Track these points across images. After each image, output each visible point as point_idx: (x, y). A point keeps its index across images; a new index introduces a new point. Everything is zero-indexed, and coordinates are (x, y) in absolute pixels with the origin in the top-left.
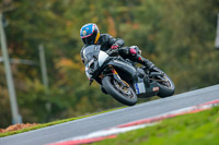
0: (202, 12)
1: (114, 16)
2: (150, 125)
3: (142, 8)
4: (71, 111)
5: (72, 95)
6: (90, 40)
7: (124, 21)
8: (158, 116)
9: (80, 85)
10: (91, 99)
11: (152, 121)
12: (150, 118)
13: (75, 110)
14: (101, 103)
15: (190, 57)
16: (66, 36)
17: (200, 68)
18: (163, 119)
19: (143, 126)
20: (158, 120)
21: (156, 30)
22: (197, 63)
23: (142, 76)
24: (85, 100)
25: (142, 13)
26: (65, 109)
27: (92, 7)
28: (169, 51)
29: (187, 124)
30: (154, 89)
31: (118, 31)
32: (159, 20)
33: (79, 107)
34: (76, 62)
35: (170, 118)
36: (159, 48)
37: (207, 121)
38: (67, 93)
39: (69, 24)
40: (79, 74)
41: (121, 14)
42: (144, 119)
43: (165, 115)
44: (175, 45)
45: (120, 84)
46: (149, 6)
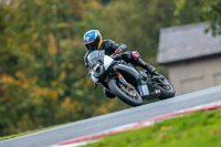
0: (143, 27)
1: (54, 32)
2: (91, 142)
4: (12, 128)
5: (13, 112)
6: (93, 46)
7: (64, 37)
8: (100, 133)
9: (21, 102)
10: (31, 116)
11: (93, 138)
12: (91, 135)
13: (16, 127)
14: (42, 120)
16: (6, 53)
18: (104, 136)
19: (84, 143)
20: (100, 137)
23: (145, 79)
24: (26, 117)
26: (6, 126)
27: (33, 23)
29: (129, 141)
30: (157, 92)
31: (58, 47)
33: (19, 124)
34: (17, 79)
35: (112, 134)
37: (150, 138)
38: (9, 109)
39: (10, 40)
40: (20, 91)
41: (62, 30)
42: (86, 136)
43: (106, 132)
45: (126, 86)
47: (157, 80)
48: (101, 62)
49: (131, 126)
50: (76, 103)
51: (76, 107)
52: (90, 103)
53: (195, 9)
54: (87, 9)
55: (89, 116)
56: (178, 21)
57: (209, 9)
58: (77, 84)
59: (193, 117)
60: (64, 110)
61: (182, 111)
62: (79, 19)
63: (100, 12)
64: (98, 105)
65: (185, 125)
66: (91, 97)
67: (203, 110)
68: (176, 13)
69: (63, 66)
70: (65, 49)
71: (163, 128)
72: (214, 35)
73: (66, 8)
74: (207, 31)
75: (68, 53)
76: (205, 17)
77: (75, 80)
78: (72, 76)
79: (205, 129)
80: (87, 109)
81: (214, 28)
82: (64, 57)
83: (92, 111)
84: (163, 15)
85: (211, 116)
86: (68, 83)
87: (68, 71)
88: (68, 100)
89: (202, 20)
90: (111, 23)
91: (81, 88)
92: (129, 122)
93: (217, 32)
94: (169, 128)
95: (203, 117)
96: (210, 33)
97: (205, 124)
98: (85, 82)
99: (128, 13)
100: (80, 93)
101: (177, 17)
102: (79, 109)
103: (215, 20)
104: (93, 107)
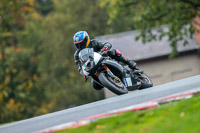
3: (25, 33)
6: (82, 45)
7: (9, 45)
15: (68, 77)
17: (78, 87)
21: (37, 52)
22: (75, 82)
23: (128, 72)
25: (24, 37)
28: (49, 72)
31: (3, 54)
32: (41, 43)
36: (40, 69)
41: (6, 38)
44: (55, 66)
46: (31, 31)
47: (137, 74)
48: (91, 58)
49: (69, 125)
50: (19, 104)
51: (19, 107)
52: (32, 104)
53: (127, 18)
54: (30, 20)
55: (31, 116)
56: (111, 30)
57: (139, 18)
58: (20, 87)
59: (125, 116)
60: (9, 110)
61: (115, 111)
62: (21, 28)
63: (40, 22)
64: (39, 106)
65: (118, 123)
66: (33, 99)
67: (134, 110)
68: (109, 22)
69: (7, 70)
70: (9, 56)
71: (98, 127)
72: (144, 42)
73: (11, 18)
74: (137, 39)
75: (12, 59)
76: (136, 26)
77: (18, 83)
78: (15, 80)
79: (136, 127)
80: (29, 110)
81: (144, 36)
82: (8, 63)
83: (34, 111)
84: (97, 24)
85: (142, 115)
86: (12, 86)
87: (12, 75)
88: (12, 101)
89: (133, 29)
90: (50, 32)
91: (23, 91)
92: (67, 122)
93: (147, 39)
94: (104, 127)
95: (134, 117)
96: (140, 41)
97: (136, 123)
98: (27, 85)
99: (66, 23)
100: (22, 95)
101: (110, 26)
102: (22, 109)
103: (145, 28)
104: (35, 107)
